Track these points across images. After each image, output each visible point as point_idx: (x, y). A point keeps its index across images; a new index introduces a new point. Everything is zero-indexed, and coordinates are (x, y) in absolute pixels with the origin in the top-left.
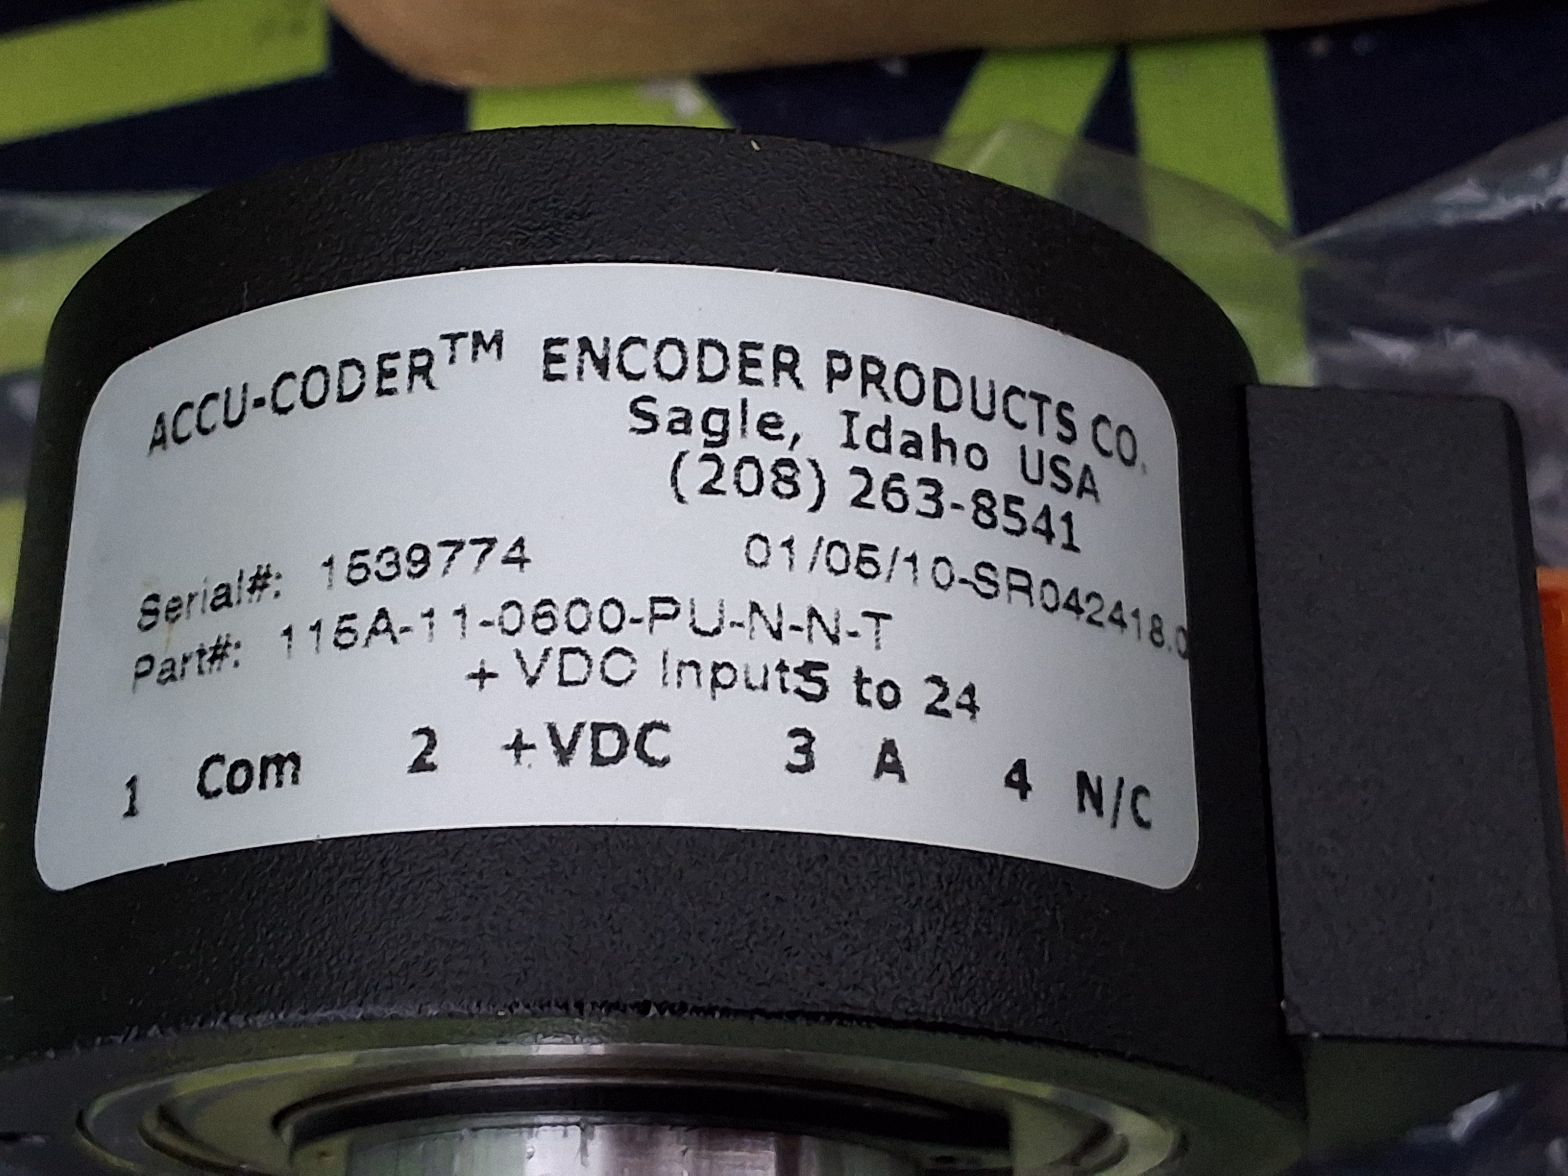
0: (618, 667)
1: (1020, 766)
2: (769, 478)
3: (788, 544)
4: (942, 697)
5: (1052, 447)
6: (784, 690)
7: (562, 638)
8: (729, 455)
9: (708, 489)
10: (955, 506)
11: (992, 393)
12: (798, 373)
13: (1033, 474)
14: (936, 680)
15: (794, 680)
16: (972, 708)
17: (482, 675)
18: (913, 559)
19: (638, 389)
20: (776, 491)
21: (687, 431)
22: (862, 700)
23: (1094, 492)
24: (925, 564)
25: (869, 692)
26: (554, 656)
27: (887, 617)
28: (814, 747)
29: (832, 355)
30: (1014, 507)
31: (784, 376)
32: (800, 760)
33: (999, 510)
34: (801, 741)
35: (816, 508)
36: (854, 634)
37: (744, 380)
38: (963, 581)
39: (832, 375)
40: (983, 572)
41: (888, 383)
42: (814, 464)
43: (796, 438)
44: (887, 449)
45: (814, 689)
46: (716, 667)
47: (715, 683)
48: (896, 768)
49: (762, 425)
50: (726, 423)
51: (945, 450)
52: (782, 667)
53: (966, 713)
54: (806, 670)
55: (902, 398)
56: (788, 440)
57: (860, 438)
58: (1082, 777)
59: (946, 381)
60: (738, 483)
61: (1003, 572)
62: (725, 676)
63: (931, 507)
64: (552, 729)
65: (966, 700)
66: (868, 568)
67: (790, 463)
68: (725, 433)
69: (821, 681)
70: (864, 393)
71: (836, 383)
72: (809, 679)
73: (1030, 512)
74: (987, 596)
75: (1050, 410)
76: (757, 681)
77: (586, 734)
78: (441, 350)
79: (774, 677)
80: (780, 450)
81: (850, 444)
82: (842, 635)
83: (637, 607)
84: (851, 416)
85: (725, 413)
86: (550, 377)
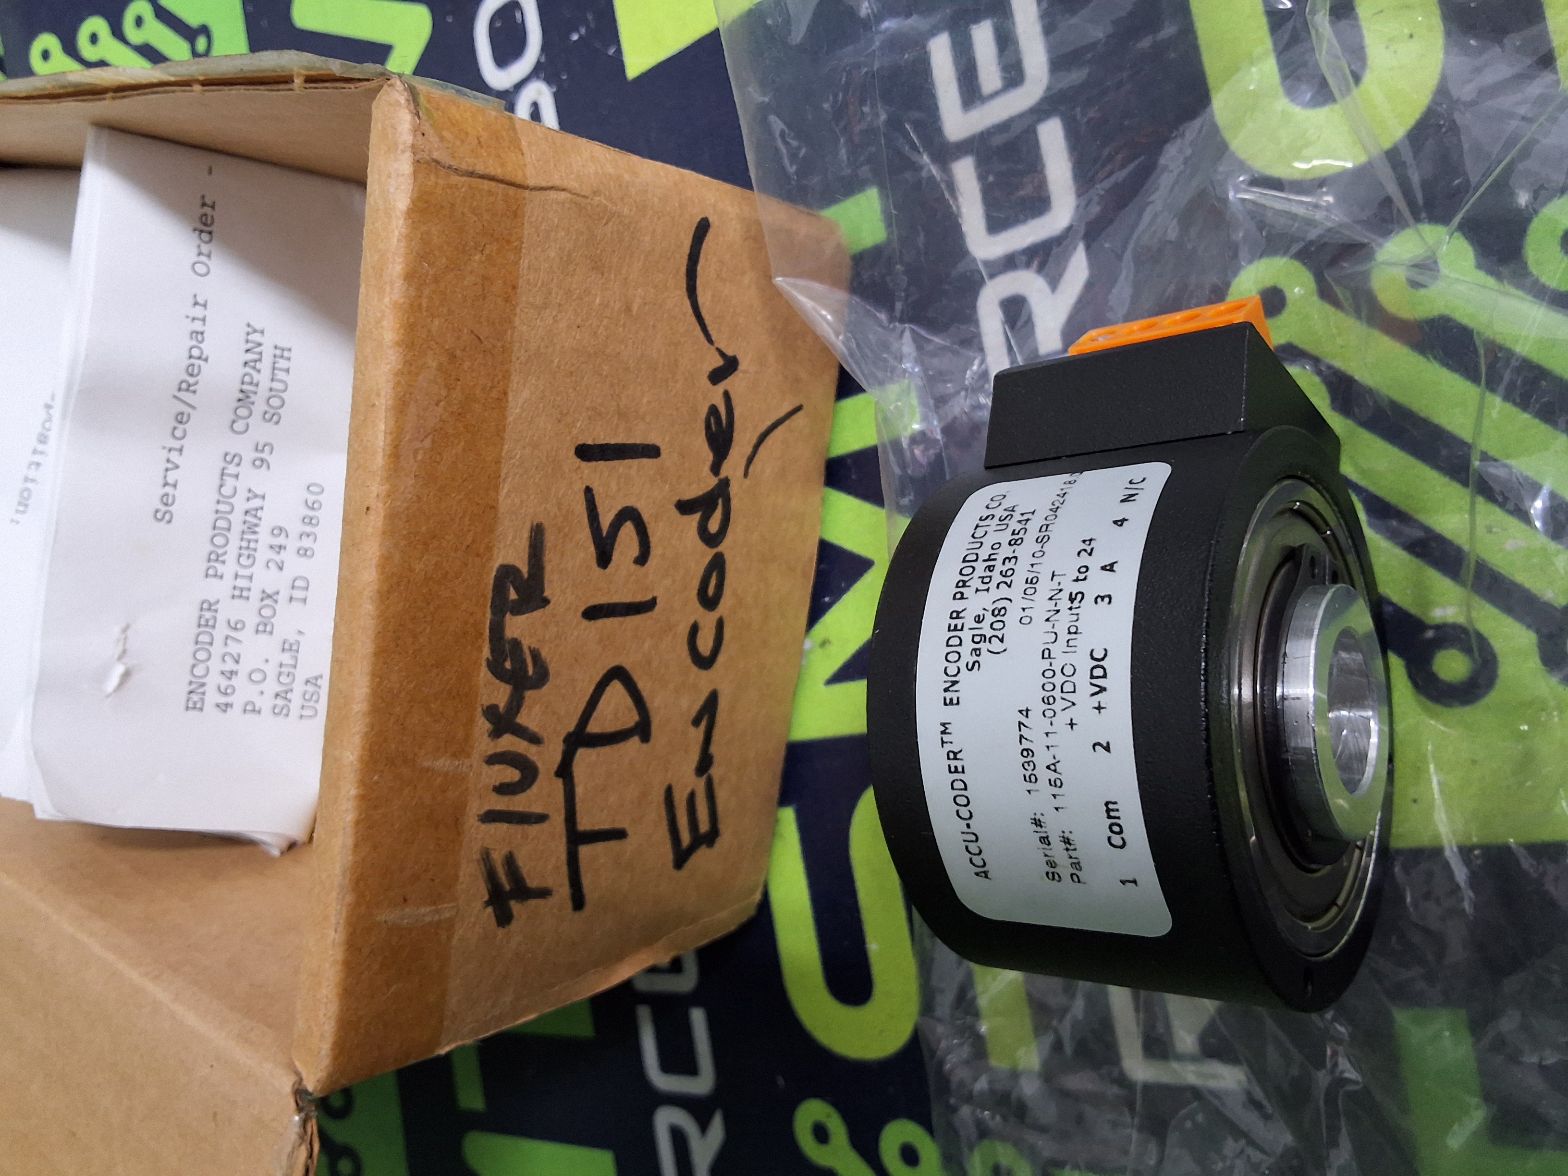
0: (1068, 670)
1: (1115, 522)
2: (999, 618)
3: (1024, 609)
4: (1085, 550)
5: (996, 521)
6: (1079, 607)
7: (1057, 693)
8: (989, 633)
9: (1002, 640)
10: (1014, 552)
11: (973, 543)
12: (960, 610)
13: (1004, 527)
14: (1079, 553)
15: (1076, 604)
16: (1091, 540)
17: (1072, 724)
18: (1032, 565)
19: (963, 669)
20: (1004, 615)
21: (979, 649)
22: (1085, 579)
23: (1014, 507)
24: (1034, 561)
25: (1082, 576)
26: (1064, 695)
27: (1053, 572)
28: (1102, 595)
29: (954, 598)
30: (1016, 532)
31: (961, 615)
32: (1107, 600)
33: (1016, 537)
34: (1099, 600)
35: (1010, 600)
36: (1059, 584)
37: (962, 629)
38: (1042, 547)
39: (962, 598)
40: (1039, 540)
41: (966, 578)
42: (994, 602)
43: (984, 609)
44: (990, 577)
45: (1080, 596)
46: (1070, 633)
47: (1075, 633)
48: (1112, 565)
49: (979, 622)
50: (977, 635)
51: (992, 557)
52: (1070, 609)
53: (1092, 542)
54: (1072, 600)
55: (972, 573)
56: (985, 612)
57: (986, 587)
58: (1122, 501)
59: (967, 559)
60: (1000, 629)
61: (1040, 534)
62: (1073, 630)
63: (1013, 560)
64: (1093, 695)
65: (1088, 543)
66: (1035, 580)
67: (993, 611)
68: (981, 635)
69: (1077, 594)
70: (969, 586)
71: (965, 596)
72: (1075, 599)
73: (1018, 527)
74: (1049, 539)
75: (981, 523)
76: (1075, 617)
77: (1094, 681)
78: (947, 747)
79: (1074, 611)
80: (988, 615)
81: (988, 590)
82: (1060, 588)
83: (1046, 664)
84: (977, 590)
85: (974, 636)
86: (958, 703)
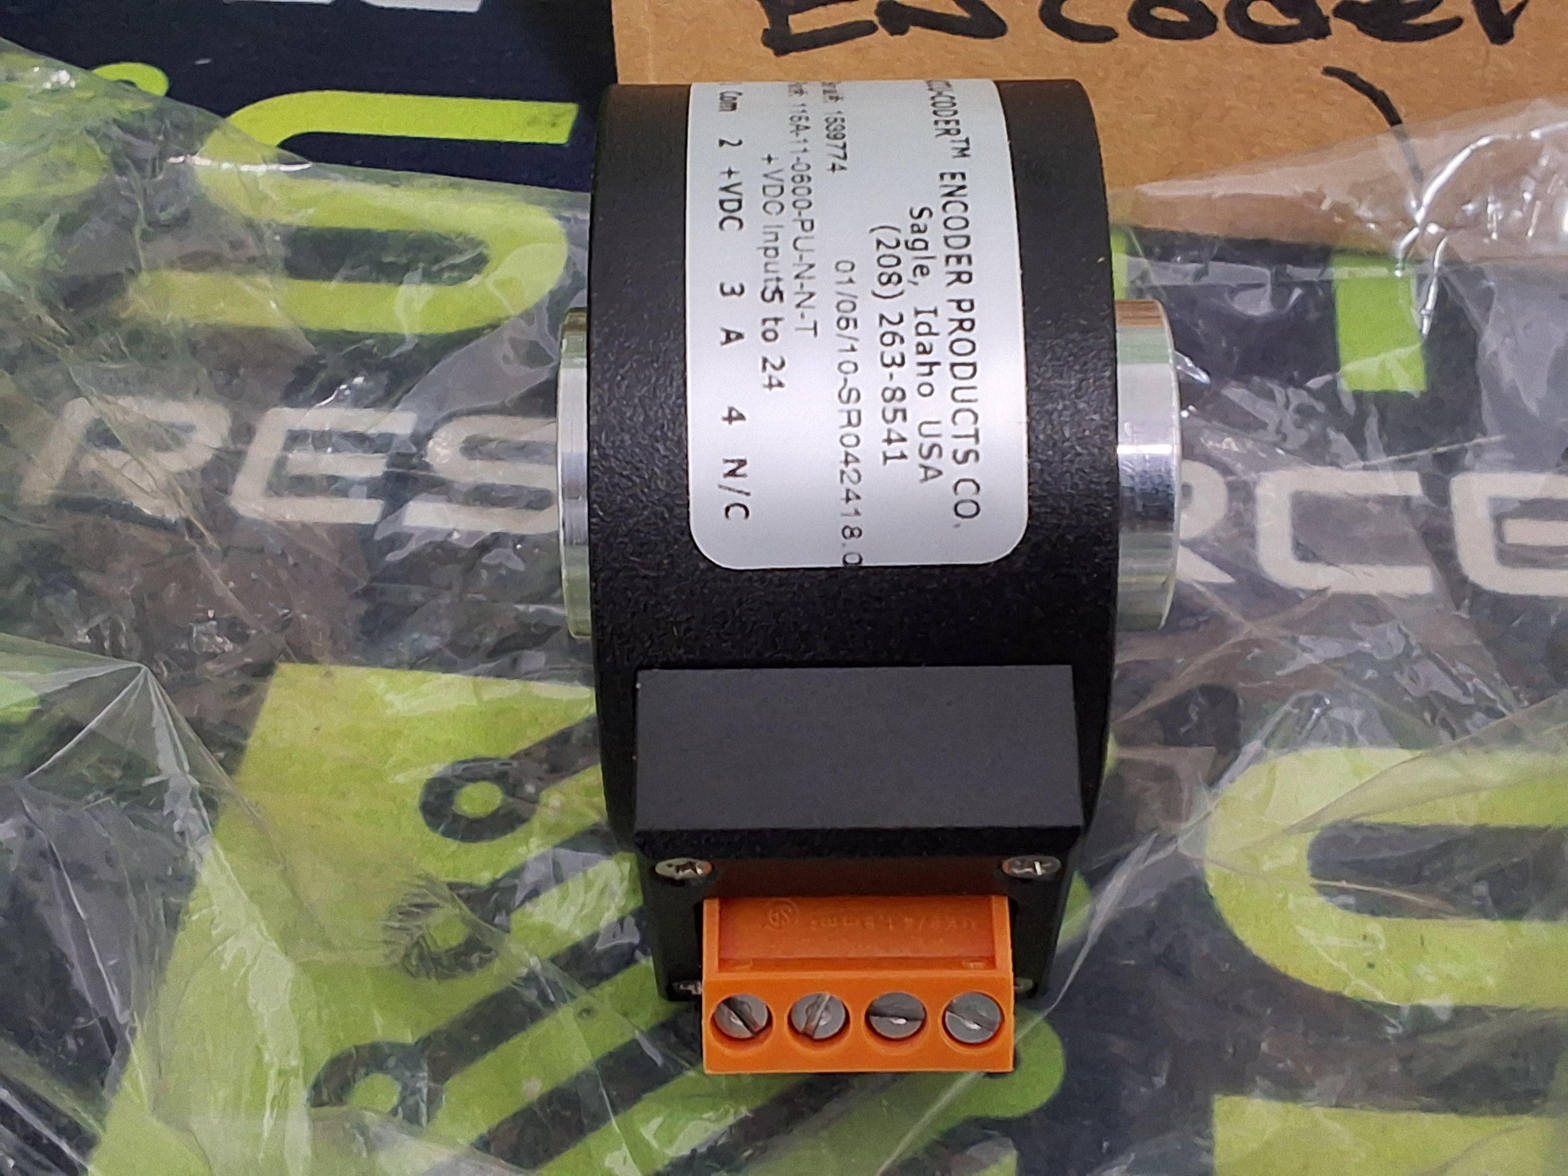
0: (774, 208)
1: (741, 417)
2: (890, 271)
3: (851, 281)
4: (773, 367)
5: (948, 445)
6: (766, 281)
7: (789, 186)
8: (901, 251)
9: (879, 243)
10: (891, 376)
11: (969, 401)
12: (957, 284)
13: (926, 429)
14: (783, 364)
15: (772, 286)
16: (771, 386)
17: (769, 159)
18: (853, 349)
19: (937, 210)
20: (881, 274)
21: (913, 232)
22: (764, 321)
23: (926, 479)
24: (851, 356)
25: (770, 324)
26: (780, 183)
27: (816, 333)
28: (734, 297)
29: (972, 303)
30: (900, 415)
31: (954, 277)
32: (727, 289)
33: (895, 404)
34: (738, 290)
35: (875, 294)
36: (802, 316)
37: (948, 258)
38: (846, 381)
39: (959, 303)
40: (854, 395)
41: (960, 334)
42: (901, 293)
43: (915, 284)
44: (919, 334)
45: (768, 295)
46: (776, 249)
47: (766, 249)
48: (728, 340)
49: (921, 267)
50: (920, 249)
51: (926, 369)
52: (778, 279)
53: (767, 382)
54: (778, 291)
55: (953, 342)
56: (915, 280)
57: (921, 318)
58: (742, 463)
59: (970, 369)
60: (884, 256)
61: (857, 406)
62: (771, 253)
63: (888, 361)
64: (739, 184)
65: (774, 382)
66: (843, 323)
67: (900, 280)
68: (914, 249)
69: (773, 299)
70: (952, 320)
71: (954, 305)
72: (774, 293)
73: (898, 426)
74: (840, 396)
75: (970, 443)
76: (770, 267)
77: (736, 197)
78: (959, 138)
79: (774, 276)
80: (907, 275)
81: (917, 313)
82: (800, 310)
83: (806, 215)
84: (935, 312)
85: (926, 248)
86: (942, 176)
